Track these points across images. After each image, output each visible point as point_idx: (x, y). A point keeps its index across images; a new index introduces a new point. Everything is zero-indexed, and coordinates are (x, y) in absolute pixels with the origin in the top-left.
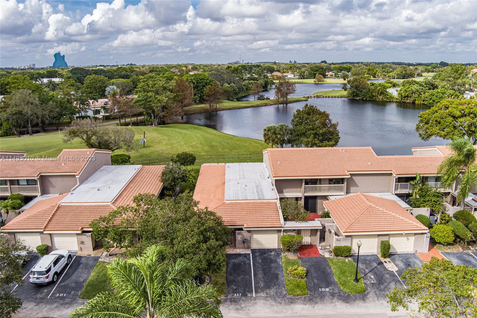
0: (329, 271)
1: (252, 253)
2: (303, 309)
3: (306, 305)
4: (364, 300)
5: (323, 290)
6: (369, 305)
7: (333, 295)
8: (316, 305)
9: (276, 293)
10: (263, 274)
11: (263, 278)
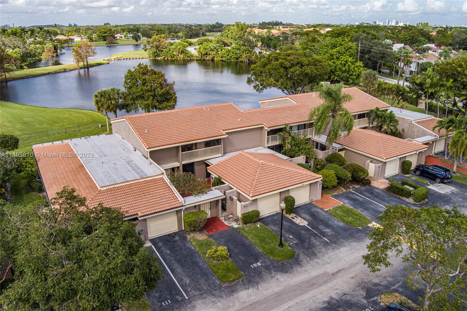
0: (247, 242)
1: (154, 245)
2: (249, 295)
3: (248, 289)
4: (299, 264)
5: (255, 265)
6: (307, 268)
7: (268, 268)
8: (259, 286)
9: (209, 286)
10: (181, 268)
11: (184, 271)
